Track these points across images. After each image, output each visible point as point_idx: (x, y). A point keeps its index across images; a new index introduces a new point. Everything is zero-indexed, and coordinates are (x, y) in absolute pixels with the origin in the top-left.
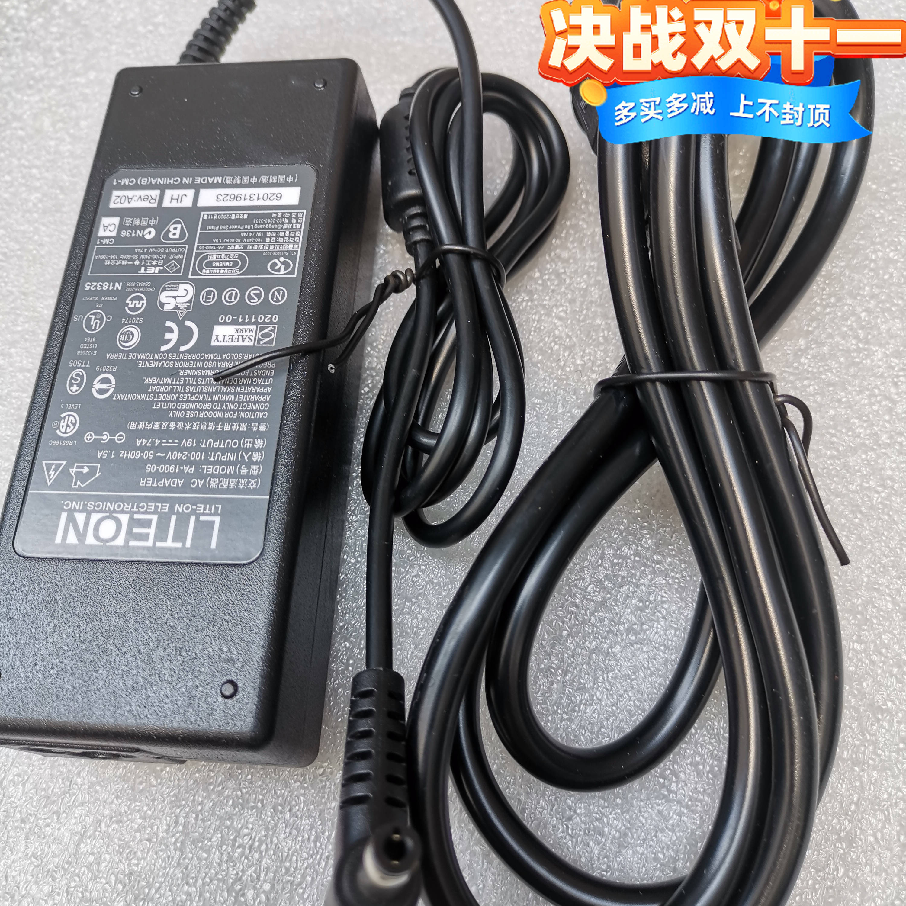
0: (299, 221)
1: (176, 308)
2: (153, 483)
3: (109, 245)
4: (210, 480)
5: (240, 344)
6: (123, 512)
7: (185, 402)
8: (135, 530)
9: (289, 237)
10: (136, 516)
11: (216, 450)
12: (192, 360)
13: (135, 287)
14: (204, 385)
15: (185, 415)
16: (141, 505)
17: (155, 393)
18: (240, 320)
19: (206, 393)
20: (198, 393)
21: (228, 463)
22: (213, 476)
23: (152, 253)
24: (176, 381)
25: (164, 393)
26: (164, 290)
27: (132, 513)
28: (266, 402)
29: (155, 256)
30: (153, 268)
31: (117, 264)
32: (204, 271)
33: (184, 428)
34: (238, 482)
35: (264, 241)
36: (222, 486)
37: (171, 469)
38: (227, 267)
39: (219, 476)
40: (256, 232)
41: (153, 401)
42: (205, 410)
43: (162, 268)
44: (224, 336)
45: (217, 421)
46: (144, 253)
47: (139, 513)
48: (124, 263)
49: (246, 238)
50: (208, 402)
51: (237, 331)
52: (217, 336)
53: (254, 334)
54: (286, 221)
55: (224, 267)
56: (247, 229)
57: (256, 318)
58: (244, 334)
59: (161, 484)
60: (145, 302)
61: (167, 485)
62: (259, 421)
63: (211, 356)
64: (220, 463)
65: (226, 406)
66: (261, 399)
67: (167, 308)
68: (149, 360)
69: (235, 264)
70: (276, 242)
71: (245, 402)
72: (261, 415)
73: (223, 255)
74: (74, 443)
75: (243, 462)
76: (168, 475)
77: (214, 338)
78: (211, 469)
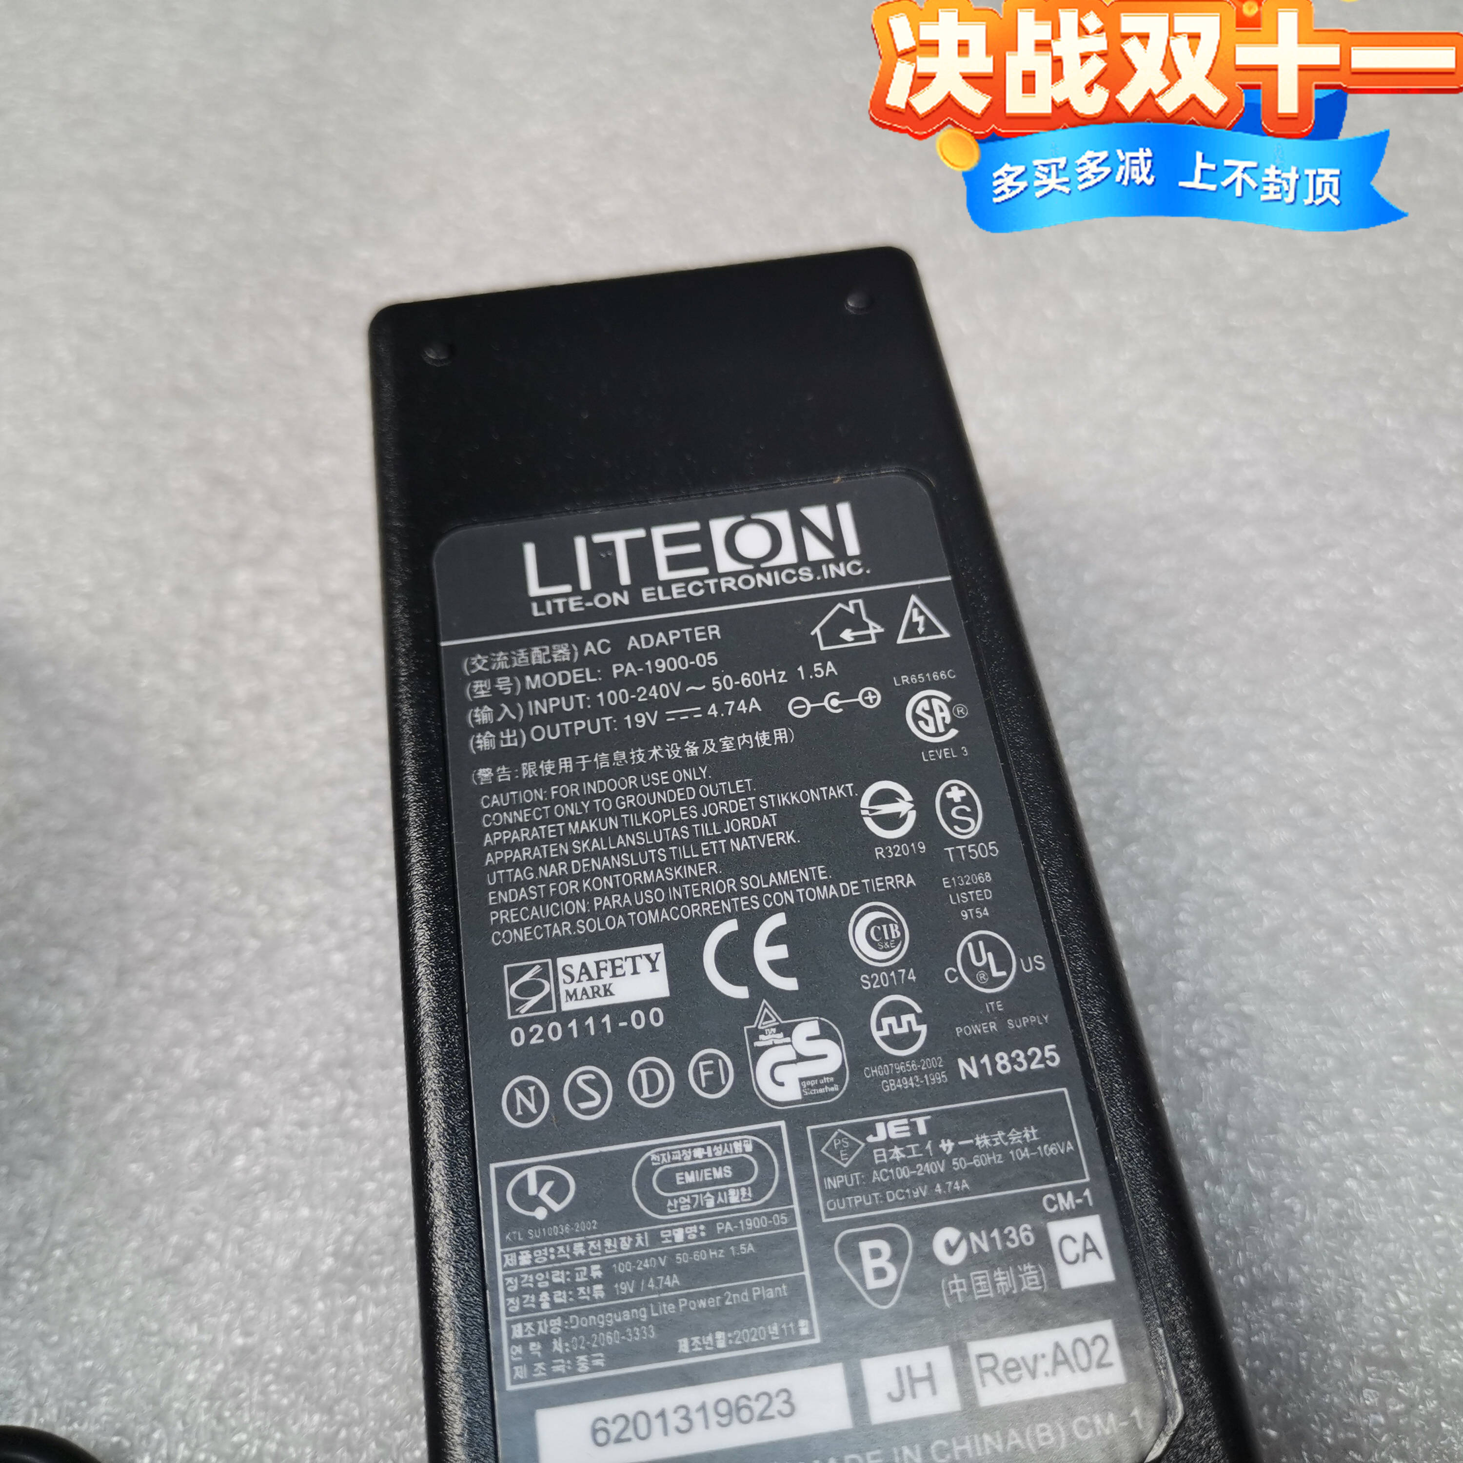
0: (519, 1349)
1: (787, 1031)
2: (692, 634)
3: (1054, 1191)
4: (572, 656)
5: (590, 959)
6: (736, 574)
7: (682, 804)
8: (695, 548)
9: (537, 1292)
10: (704, 571)
11: (576, 715)
12: (699, 901)
13: (920, 1073)
14: (646, 847)
15: (670, 774)
16: (702, 592)
17: (760, 813)
18: (607, 1019)
19: (635, 830)
20: (657, 827)
21: (542, 694)
22: (568, 666)
23: (915, 1181)
24: (718, 845)
25: (739, 815)
26: (838, 1075)
27: (714, 573)
28: (491, 830)
29: (904, 1173)
30: (893, 1136)
31: (1000, 1134)
32: (749, 1148)
33: (664, 747)
34: (510, 662)
35: (607, 1266)
36: (543, 650)
37: (662, 666)
38: (688, 1169)
39: (556, 667)
40: (637, 1292)
41: (757, 795)
42: (628, 792)
43: (870, 1139)
44: (635, 972)
45: (593, 774)
46: (941, 1178)
47: (700, 578)
48: (983, 1141)
49: (660, 1271)
50: (625, 811)
51: (607, 992)
52: (654, 969)
53: (563, 988)
54: (558, 1346)
55: (699, 1167)
56: (667, 1300)
57: (567, 1032)
58: (587, 985)
59: (674, 635)
60: (877, 1035)
61: (661, 634)
62: (496, 787)
63: (652, 917)
64: (558, 691)
65: (581, 808)
66: (505, 835)
67: (809, 1027)
68: (805, 884)
69: (668, 1180)
70: (571, 1268)
71: (541, 823)
72: (495, 801)
73: (711, 1203)
74: (899, 681)
75: (511, 701)
76: (663, 652)
77: (661, 964)
78: (575, 676)
